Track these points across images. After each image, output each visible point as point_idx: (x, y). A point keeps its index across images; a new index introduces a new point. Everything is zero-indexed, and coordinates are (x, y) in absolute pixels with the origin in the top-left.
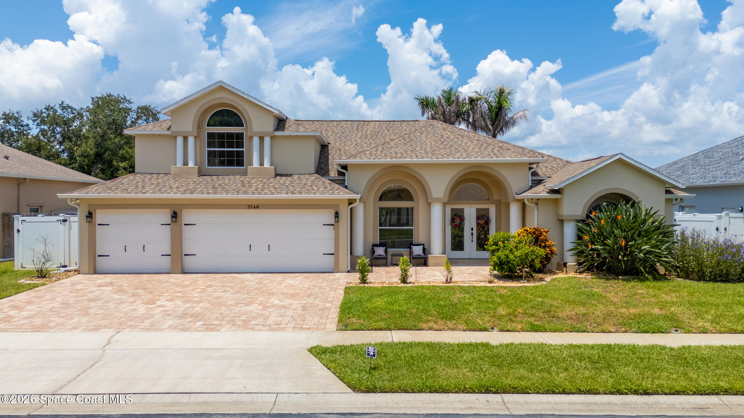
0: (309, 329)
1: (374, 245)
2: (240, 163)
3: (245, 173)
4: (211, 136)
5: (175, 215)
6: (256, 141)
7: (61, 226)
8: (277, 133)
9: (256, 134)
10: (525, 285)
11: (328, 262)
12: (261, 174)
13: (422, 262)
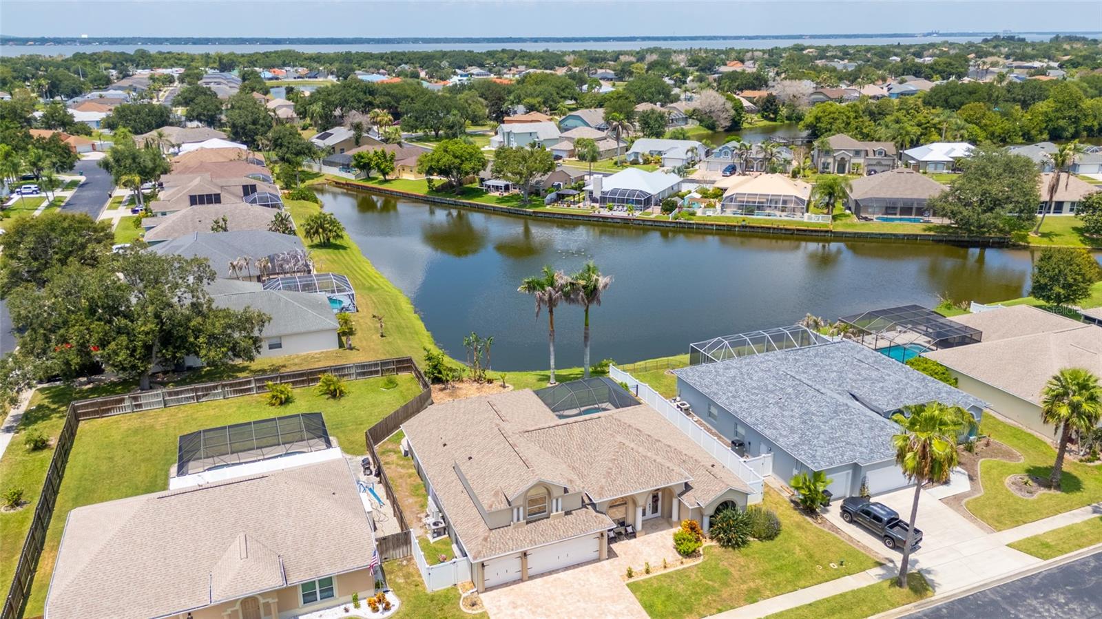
2: (546, 512)
3: (549, 517)
4: (529, 501)
5: (525, 554)
6: (555, 500)
7: (452, 566)
8: (565, 495)
9: (555, 497)
10: (696, 563)
11: (595, 555)
12: (557, 517)
13: (633, 535)
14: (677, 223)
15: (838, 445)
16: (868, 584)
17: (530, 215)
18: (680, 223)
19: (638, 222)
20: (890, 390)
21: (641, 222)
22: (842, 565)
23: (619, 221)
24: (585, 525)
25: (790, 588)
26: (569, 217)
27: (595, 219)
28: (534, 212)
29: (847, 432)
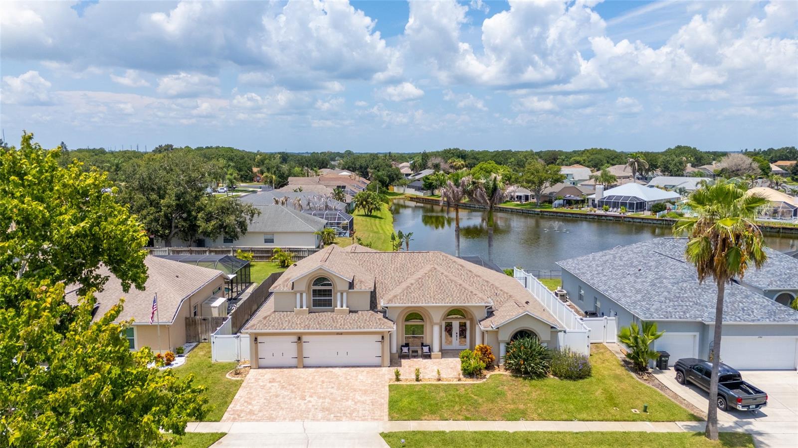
0: (377, 419)
1: (402, 346)
2: (330, 305)
3: (333, 311)
4: (314, 291)
5: (299, 339)
6: (339, 295)
7: (236, 340)
8: (350, 290)
9: (339, 291)
10: (475, 382)
11: (378, 361)
12: (342, 312)
13: (428, 356)
14: (663, 220)
15: (682, 304)
16: (669, 431)
17: (538, 214)
18: (666, 220)
19: (628, 220)
20: (778, 274)
21: (631, 220)
22: (645, 411)
23: (611, 218)
24: (365, 323)
25: (565, 417)
26: (569, 215)
27: (591, 217)
28: (541, 211)
29: (700, 294)
